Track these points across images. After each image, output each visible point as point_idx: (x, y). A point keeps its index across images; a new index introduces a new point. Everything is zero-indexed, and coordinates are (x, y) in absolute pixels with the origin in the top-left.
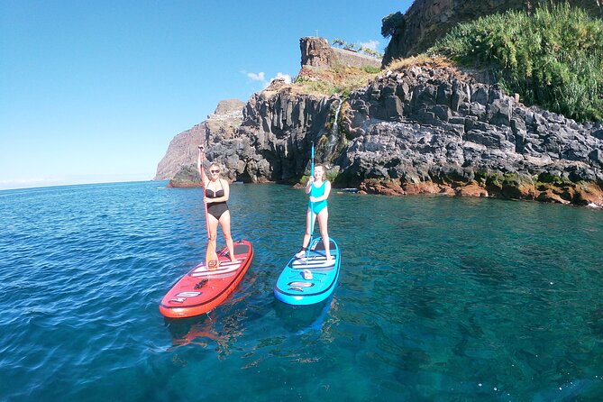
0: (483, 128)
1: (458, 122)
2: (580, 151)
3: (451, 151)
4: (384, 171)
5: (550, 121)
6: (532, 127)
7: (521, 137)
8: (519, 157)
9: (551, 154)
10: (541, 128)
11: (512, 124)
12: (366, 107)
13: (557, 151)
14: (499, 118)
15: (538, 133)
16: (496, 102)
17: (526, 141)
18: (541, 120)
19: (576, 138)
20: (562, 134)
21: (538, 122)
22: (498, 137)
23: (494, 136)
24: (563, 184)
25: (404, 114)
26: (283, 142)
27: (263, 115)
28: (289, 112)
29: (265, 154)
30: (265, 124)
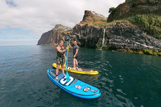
0: (139, 39)
1: (134, 38)
2: (159, 46)
3: (134, 44)
4: (123, 47)
5: (152, 39)
6: (149, 40)
7: (147, 42)
8: (147, 46)
9: (153, 46)
10: (151, 40)
11: (145, 39)
12: (112, 32)
13: (154, 46)
14: (142, 38)
15: (150, 42)
16: (142, 34)
17: (148, 43)
18: (151, 39)
19: (158, 43)
20: (155, 42)
21: (150, 39)
22: (143, 42)
23: (142, 41)
24: (157, 53)
25: (122, 34)
26: (86, 38)
27: (80, 30)
28: (88, 30)
29: (80, 40)
30: (81, 32)
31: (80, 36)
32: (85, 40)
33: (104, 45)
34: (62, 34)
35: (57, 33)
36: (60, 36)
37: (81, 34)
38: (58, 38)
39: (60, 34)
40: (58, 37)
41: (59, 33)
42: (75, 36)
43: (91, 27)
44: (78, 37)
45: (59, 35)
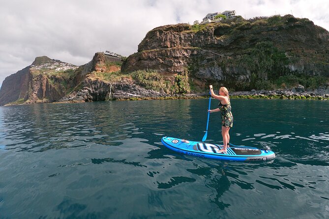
12: (116, 87)
25: (122, 89)
26: (97, 92)
27: (91, 84)
28: (99, 85)
29: (92, 94)
30: (92, 87)
31: (91, 91)
32: (96, 94)
33: (110, 98)
34: (52, 79)
35: (41, 76)
36: (47, 82)
37: (92, 89)
38: (44, 88)
39: (49, 80)
40: (43, 84)
41: (45, 77)
42: (87, 91)
43: (101, 82)
44: (89, 91)
45: (45, 82)
